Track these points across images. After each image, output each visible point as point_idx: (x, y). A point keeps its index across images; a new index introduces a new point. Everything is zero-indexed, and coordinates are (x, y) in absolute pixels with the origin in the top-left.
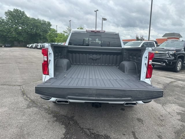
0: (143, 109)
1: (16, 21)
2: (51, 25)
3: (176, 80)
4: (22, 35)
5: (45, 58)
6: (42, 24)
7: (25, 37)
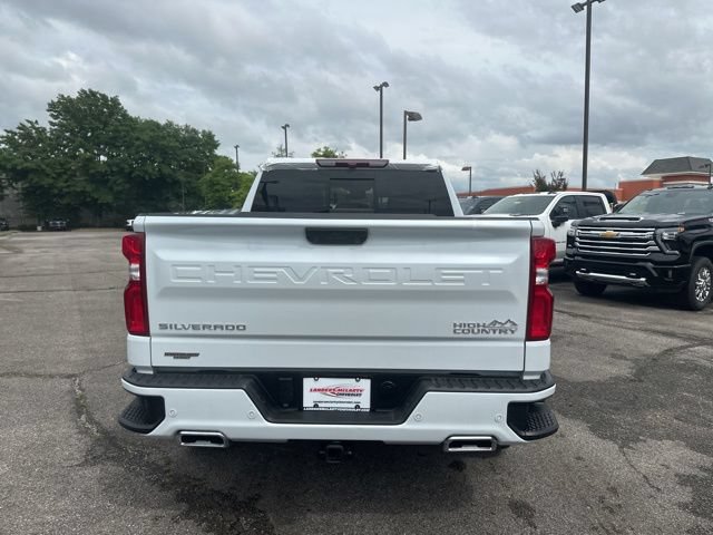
0: (541, 463)
1: (89, 134)
2: (216, 145)
3: (686, 343)
4: (109, 184)
5: (136, 270)
6: (184, 141)
7: (121, 192)
